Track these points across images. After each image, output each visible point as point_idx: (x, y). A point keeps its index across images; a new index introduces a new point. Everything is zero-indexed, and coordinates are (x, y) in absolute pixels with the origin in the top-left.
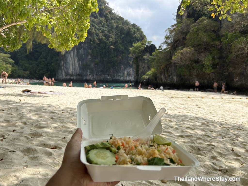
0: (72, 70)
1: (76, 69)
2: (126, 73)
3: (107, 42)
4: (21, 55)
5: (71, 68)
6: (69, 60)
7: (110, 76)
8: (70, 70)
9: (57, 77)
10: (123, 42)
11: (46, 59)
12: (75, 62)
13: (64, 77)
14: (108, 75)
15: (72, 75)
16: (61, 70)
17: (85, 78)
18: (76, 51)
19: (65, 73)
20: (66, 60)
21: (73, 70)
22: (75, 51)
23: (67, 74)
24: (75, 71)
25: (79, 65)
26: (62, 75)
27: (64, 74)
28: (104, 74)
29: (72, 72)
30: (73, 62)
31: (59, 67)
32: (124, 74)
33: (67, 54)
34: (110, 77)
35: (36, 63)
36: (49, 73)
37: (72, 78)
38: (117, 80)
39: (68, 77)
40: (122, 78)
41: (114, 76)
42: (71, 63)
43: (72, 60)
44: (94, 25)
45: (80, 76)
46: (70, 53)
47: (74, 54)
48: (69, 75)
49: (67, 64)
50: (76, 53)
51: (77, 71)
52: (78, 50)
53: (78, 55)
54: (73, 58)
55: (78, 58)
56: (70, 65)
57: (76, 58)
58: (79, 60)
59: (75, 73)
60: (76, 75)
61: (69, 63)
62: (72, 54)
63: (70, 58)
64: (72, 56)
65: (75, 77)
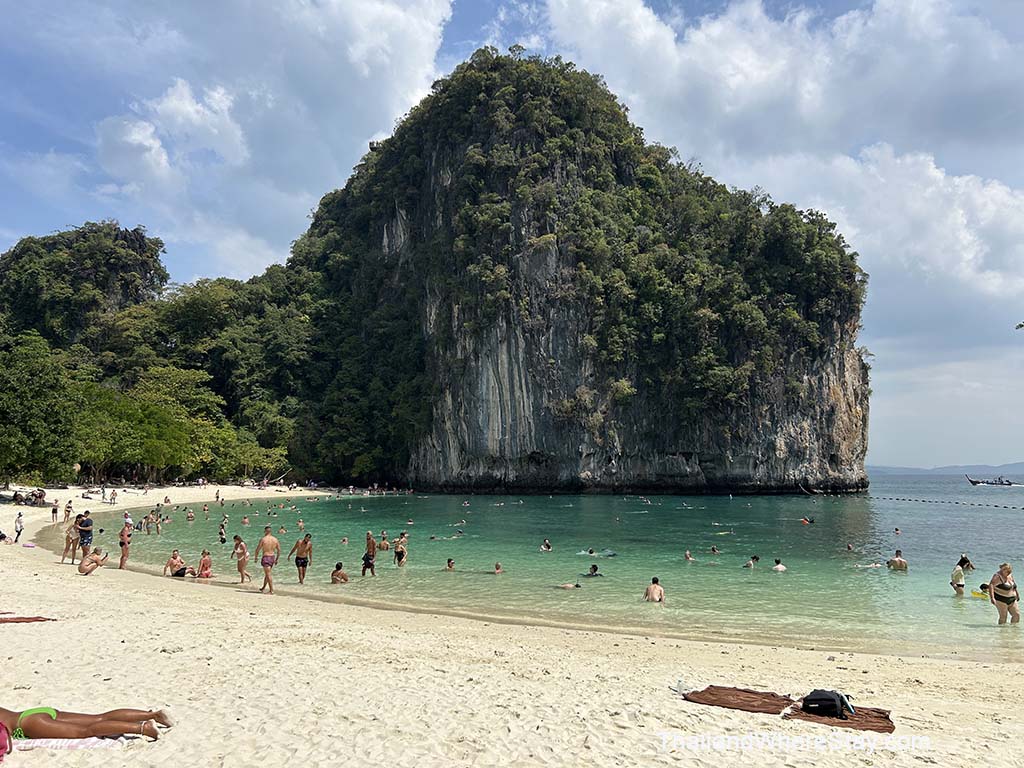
0: (498, 436)
1: (522, 430)
2: (780, 442)
3: (673, 292)
4: (251, 373)
5: (496, 424)
6: (487, 388)
7: (695, 459)
8: (488, 434)
9: (417, 469)
10: (757, 291)
11: (363, 388)
12: (518, 393)
13: (456, 470)
14: (688, 456)
15: (494, 462)
16: (442, 434)
17: (564, 475)
18: (522, 343)
19: (462, 448)
20: (473, 386)
21: (504, 434)
22: (517, 343)
23: (471, 453)
24: (513, 438)
25: (537, 408)
26: (445, 459)
27: (454, 455)
28: (662, 452)
29: (501, 443)
30: (507, 396)
31: (431, 424)
32: (772, 447)
33: (477, 359)
34: (697, 468)
35: (317, 406)
36: (378, 451)
37: (498, 474)
38: (735, 479)
39: (481, 470)
40: (761, 470)
41: (720, 460)
42: (494, 398)
43: (501, 389)
44: (601, 218)
45: (539, 463)
46: (493, 353)
47: (511, 358)
48: (481, 463)
49: (475, 406)
50: (521, 350)
51: (528, 438)
52: (532, 336)
53: (530, 363)
54: (506, 376)
55: (529, 378)
56: (492, 411)
57: (520, 376)
58: (538, 387)
59: (515, 450)
60: (520, 458)
61: (488, 401)
62: (504, 357)
63: (491, 378)
64: (502, 367)
65: (510, 468)
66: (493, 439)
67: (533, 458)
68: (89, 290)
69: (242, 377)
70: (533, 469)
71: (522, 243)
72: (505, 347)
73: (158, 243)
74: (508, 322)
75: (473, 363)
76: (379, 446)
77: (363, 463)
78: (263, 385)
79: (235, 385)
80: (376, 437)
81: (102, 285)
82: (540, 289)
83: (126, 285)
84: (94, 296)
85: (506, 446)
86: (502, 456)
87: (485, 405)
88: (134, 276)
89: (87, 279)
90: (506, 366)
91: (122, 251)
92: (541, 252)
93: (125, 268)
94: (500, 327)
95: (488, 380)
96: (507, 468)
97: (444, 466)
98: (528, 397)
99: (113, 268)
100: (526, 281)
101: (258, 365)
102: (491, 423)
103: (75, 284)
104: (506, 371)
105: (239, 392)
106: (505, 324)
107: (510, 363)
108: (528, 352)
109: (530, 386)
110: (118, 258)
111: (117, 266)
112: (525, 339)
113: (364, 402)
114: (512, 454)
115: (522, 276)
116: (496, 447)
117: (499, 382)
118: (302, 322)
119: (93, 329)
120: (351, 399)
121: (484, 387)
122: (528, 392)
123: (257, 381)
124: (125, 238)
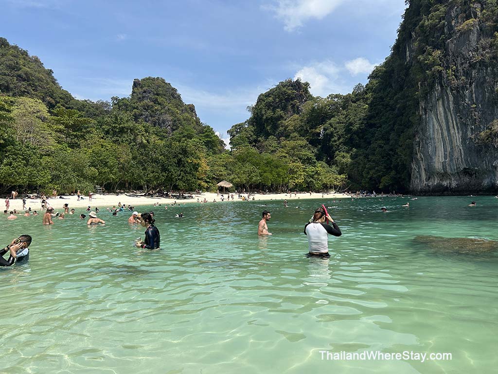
0: (442, 160)
1: (456, 154)
4: (339, 139)
5: (441, 152)
6: (434, 131)
8: (435, 160)
12: (452, 131)
13: (425, 183)
15: (444, 175)
16: (417, 161)
18: (451, 98)
20: (424, 130)
21: (445, 158)
22: (448, 98)
23: (427, 171)
24: (451, 160)
25: (464, 139)
26: (420, 176)
27: (423, 174)
29: (444, 164)
30: (446, 133)
33: (426, 114)
36: (393, 173)
37: (445, 183)
39: (436, 181)
42: (437, 136)
43: (442, 130)
45: (470, 175)
46: (434, 107)
47: (445, 109)
48: (435, 177)
49: (426, 143)
50: (451, 103)
51: (460, 160)
52: (458, 92)
53: (457, 110)
54: (444, 121)
55: (458, 120)
56: (437, 144)
57: (452, 120)
58: (465, 125)
59: (452, 168)
60: (458, 173)
61: (434, 138)
62: (441, 109)
63: (435, 123)
64: (441, 115)
65: (453, 179)
66: (438, 162)
67: (466, 172)
68: (279, 112)
69: (335, 141)
70: (467, 179)
71: (452, 31)
72: (440, 102)
73: (307, 84)
74: (442, 86)
75: (424, 116)
76: (394, 171)
77: (385, 181)
78: (345, 144)
79: (332, 146)
80: (392, 166)
81: (284, 109)
82: (464, 59)
83: (293, 106)
84: (280, 114)
85: (447, 165)
86: (446, 172)
87: (433, 141)
88: (296, 102)
89: (278, 107)
90: (443, 114)
91: (290, 92)
92: (466, 33)
93: (292, 99)
94: (437, 90)
95: (433, 125)
96: (450, 179)
97: (420, 180)
98: (458, 133)
99: (287, 100)
100: (453, 55)
101: (342, 135)
102: (437, 152)
103: (274, 111)
104: (443, 117)
105: (334, 148)
106: (439, 88)
107: (445, 112)
108: (456, 103)
109: (459, 125)
110: (289, 96)
111: (289, 99)
112: (453, 94)
113: (387, 147)
114: (451, 170)
115: (451, 54)
116: (441, 167)
117: (440, 126)
118: (365, 109)
119: (281, 128)
120: (381, 147)
121: (431, 130)
122: (458, 129)
123: (342, 142)
124: (292, 86)
